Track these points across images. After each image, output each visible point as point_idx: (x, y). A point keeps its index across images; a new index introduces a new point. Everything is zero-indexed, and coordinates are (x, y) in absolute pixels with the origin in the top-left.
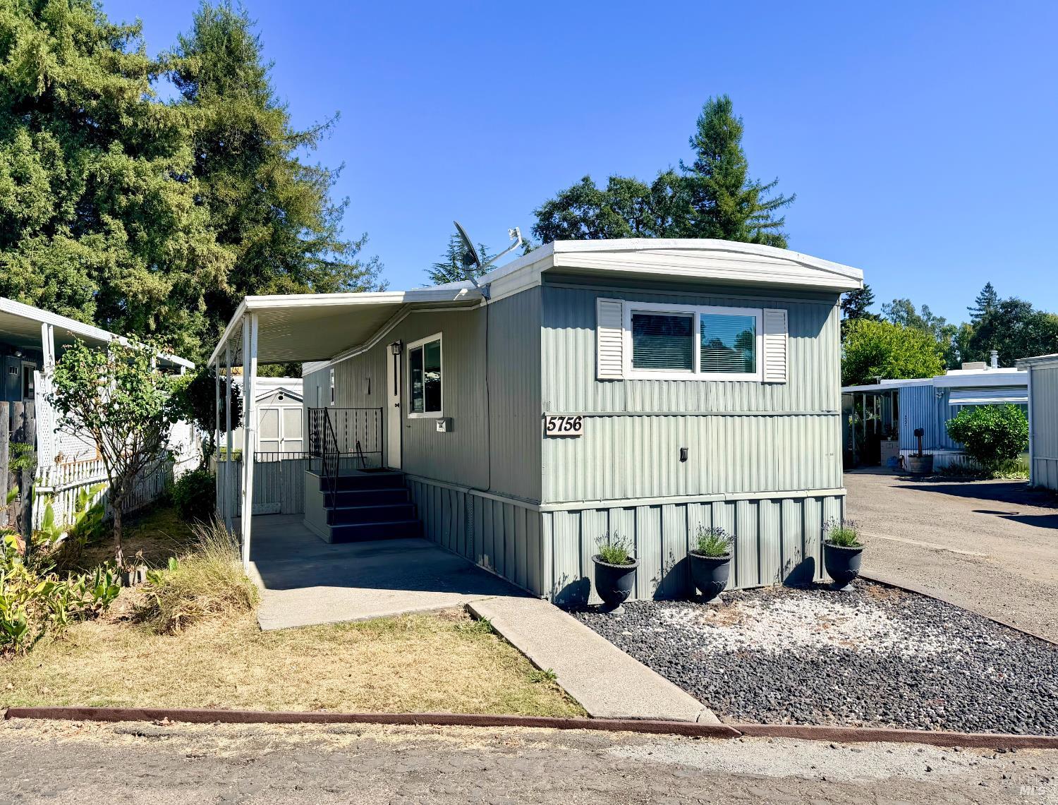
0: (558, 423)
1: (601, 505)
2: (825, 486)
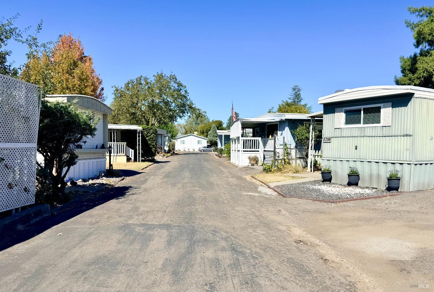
0: (325, 139)
1: (334, 159)
2: (405, 160)
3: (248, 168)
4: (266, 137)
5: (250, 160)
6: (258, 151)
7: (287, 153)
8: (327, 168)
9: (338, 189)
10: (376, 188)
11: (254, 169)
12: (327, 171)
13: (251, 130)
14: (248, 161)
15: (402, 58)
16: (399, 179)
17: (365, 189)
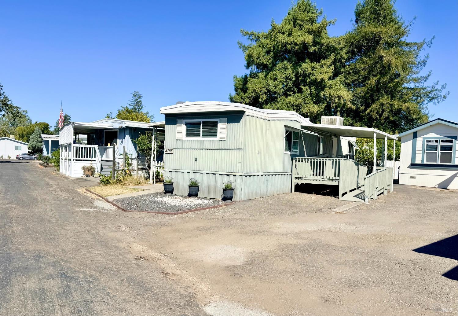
0: (167, 150)
1: (176, 171)
2: (237, 172)
3: (82, 180)
4: (104, 145)
5: (85, 171)
6: (95, 161)
7: (128, 164)
8: (169, 180)
9: (179, 200)
10: (213, 199)
11: (89, 180)
12: (170, 182)
13: (86, 136)
14: (82, 172)
15: (235, 77)
16: (232, 190)
17: (204, 200)
